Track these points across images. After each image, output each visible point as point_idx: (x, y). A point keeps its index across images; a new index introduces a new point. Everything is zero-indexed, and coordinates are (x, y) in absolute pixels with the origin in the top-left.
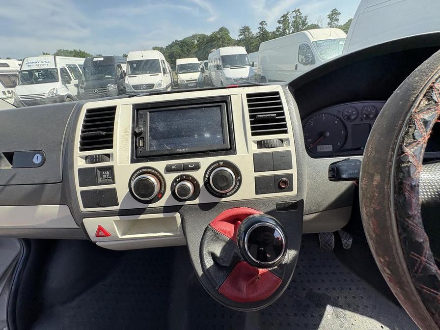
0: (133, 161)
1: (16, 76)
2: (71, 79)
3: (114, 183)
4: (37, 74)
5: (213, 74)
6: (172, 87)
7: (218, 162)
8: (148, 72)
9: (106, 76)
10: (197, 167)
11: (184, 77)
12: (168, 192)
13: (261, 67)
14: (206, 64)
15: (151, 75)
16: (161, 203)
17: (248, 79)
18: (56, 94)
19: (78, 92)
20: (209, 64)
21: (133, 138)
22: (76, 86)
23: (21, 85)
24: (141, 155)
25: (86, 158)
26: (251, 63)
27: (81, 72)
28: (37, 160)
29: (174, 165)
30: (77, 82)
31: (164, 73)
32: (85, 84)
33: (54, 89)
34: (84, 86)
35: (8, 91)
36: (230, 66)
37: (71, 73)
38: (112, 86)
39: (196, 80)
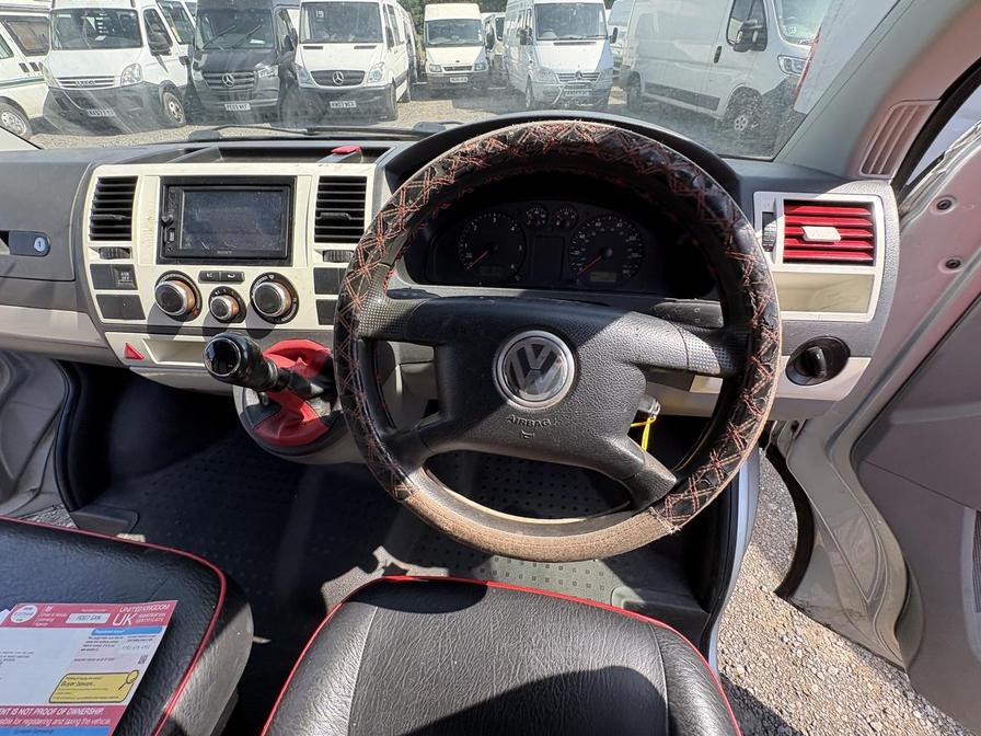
0: (159, 262)
1: (45, 22)
2: (170, 42)
3: (136, 289)
4: (91, 20)
5: (515, 53)
6: (410, 84)
7: (267, 274)
8: (352, 38)
9: (253, 41)
10: (239, 279)
11: (441, 58)
12: (206, 310)
13: (636, 45)
14: (500, 23)
15: (356, 48)
16: (199, 322)
17: (594, 76)
18: (138, 79)
19: (190, 78)
20: (507, 25)
21: (159, 229)
22: (185, 61)
23: (59, 49)
24: (170, 254)
25: (100, 250)
26: (611, 33)
27: (194, 24)
28: (39, 245)
29: (209, 272)
30: (184, 50)
31: (391, 44)
32: (204, 57)
33: (133, 66)
34: (201, 63)
35: (33, 65)
36: (555, 37)
37: (171, 26)
38: (267, 67)
39: (469, 68)
